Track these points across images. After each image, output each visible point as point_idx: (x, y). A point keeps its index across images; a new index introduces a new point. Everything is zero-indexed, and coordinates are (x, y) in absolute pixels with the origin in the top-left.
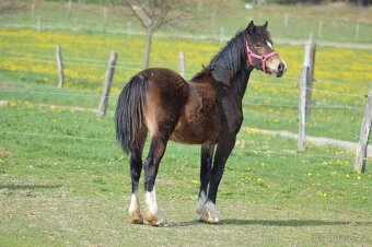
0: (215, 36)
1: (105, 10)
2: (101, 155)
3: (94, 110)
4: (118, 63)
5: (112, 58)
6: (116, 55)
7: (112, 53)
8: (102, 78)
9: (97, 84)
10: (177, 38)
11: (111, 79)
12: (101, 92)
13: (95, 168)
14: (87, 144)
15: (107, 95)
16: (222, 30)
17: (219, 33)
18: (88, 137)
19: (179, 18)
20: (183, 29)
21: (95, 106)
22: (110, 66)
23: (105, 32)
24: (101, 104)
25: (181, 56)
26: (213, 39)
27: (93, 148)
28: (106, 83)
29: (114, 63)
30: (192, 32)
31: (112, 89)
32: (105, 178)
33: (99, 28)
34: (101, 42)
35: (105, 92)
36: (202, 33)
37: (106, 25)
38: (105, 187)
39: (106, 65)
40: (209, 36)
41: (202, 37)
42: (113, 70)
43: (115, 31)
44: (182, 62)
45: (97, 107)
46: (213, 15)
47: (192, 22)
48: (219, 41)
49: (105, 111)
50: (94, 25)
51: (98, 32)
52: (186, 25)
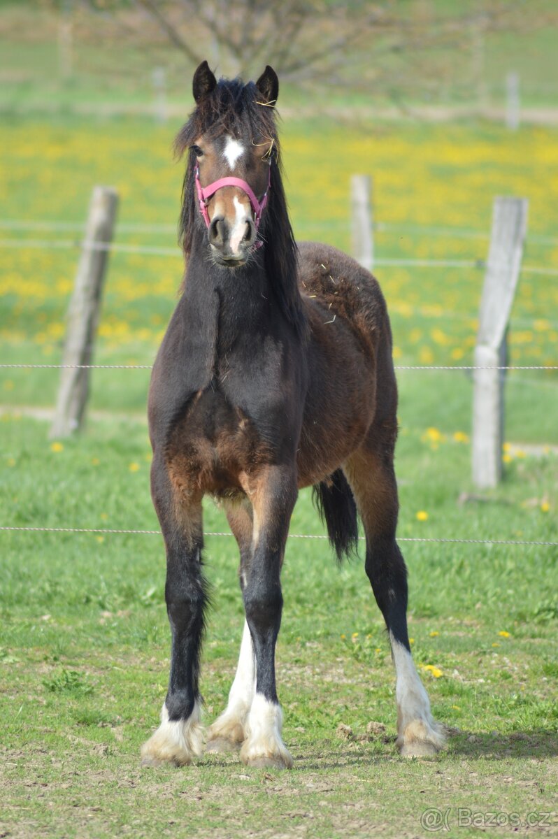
0: (484, 106)
1: (64, 29)
2: (70, 586)
3: (42, 414)
4: (120, 228)
5: (97, 215)
6: (113, 203)
7: (98, 195)
8: (63, 287)
9: (50, 313)
10: (342, 123)
11: (96, 294)
12: (62, 344)
13: (52, 637)
14: (16, 546)
15: (86, 357)
16: (512, 81)
17: (499, 94)
18: (21, 518)
19: (343, 47)
20: (360, 88)
21: (43, 395)
22: (90, 244)
23: (66, 113)
24: (65, 388)
25: (360, 194)
26: (480, 119)
27: (40, 561)
28: (78, 309)
29: (106, 234)
30: (395, 95)
31: (104, 330)
32: (89, 675)
33: (45, 97)
34: (54, 152)
35: (76, 343)
36: (433, 97)
37: (70, 85)
38: (92, 707)
39: (78, 240)
40: (463, 108)
41: (438, 113)
42: (102, 261)
43: (106, 106)
44: (363, 215)
45: (50, 400)
46: (474, 28)
47: (392, 61)
48: (501, 123)
49: (81, 416)
50: (26, 86)
51: (41, 114)
52: (371, 74)
